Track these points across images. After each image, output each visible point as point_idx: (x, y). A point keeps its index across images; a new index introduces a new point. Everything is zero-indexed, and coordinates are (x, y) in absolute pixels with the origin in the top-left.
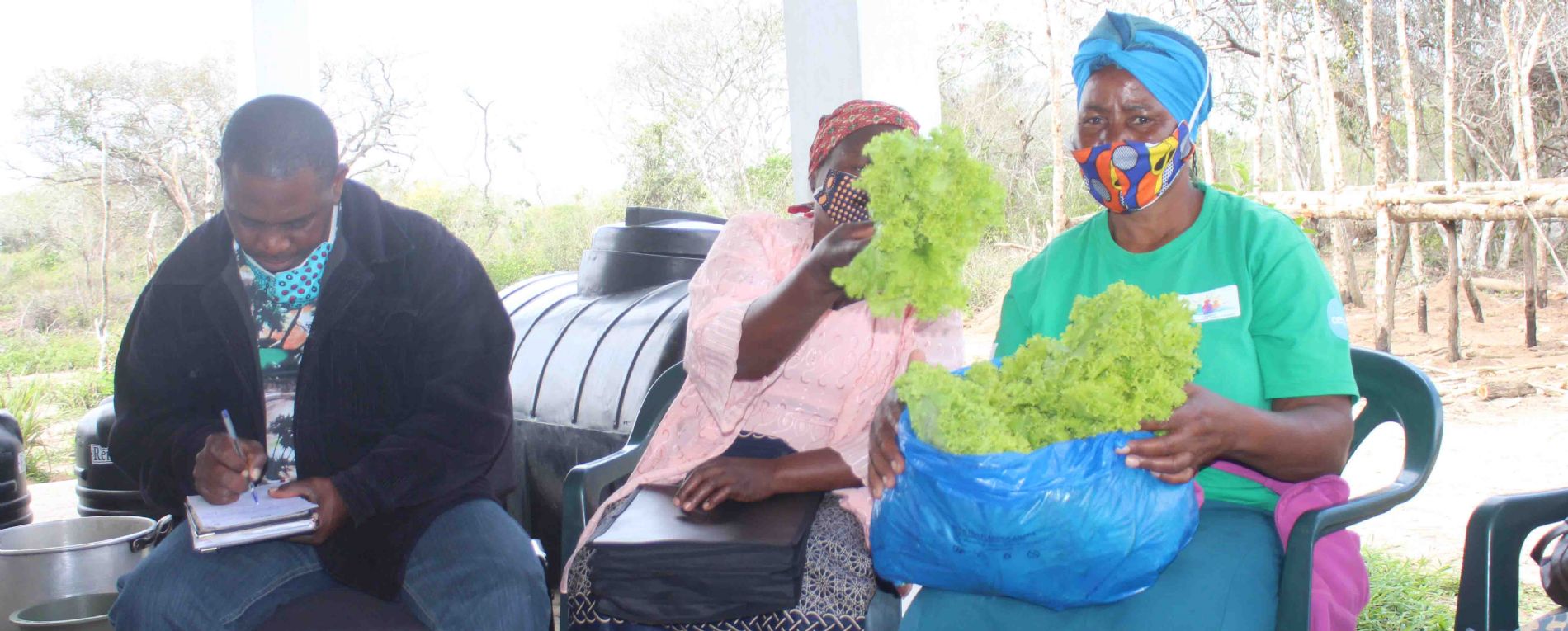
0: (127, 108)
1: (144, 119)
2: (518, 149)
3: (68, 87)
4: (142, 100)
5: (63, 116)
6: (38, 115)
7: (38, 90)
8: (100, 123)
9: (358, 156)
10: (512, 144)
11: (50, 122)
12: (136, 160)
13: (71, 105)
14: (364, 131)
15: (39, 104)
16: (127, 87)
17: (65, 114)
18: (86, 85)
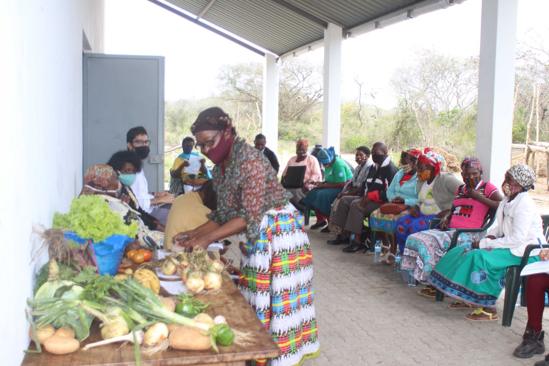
0: (248, 77)
1: (253, 82)
2: (374, 98)
3: (231, 70)
4: (253, 76)
5: (229, 79)
6: (222, 79)
7: (223, 71)
8: (239, 82)
9: (318, 98)
10: (372, 95)
11: (225, 81)
12: (249, 95)
13: (232, 76)
14: (320, 90)
15: (223, 75)
16: (248, 71)
17: (230, 79)
18: (237, 70)
